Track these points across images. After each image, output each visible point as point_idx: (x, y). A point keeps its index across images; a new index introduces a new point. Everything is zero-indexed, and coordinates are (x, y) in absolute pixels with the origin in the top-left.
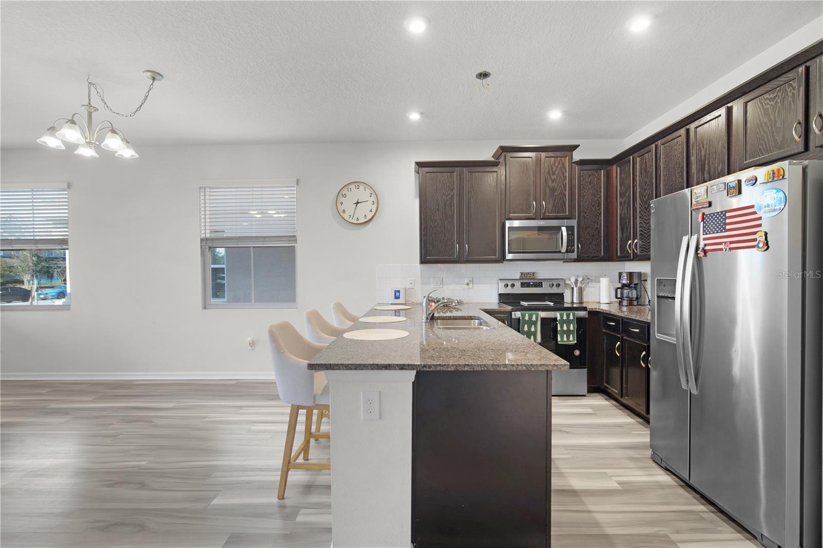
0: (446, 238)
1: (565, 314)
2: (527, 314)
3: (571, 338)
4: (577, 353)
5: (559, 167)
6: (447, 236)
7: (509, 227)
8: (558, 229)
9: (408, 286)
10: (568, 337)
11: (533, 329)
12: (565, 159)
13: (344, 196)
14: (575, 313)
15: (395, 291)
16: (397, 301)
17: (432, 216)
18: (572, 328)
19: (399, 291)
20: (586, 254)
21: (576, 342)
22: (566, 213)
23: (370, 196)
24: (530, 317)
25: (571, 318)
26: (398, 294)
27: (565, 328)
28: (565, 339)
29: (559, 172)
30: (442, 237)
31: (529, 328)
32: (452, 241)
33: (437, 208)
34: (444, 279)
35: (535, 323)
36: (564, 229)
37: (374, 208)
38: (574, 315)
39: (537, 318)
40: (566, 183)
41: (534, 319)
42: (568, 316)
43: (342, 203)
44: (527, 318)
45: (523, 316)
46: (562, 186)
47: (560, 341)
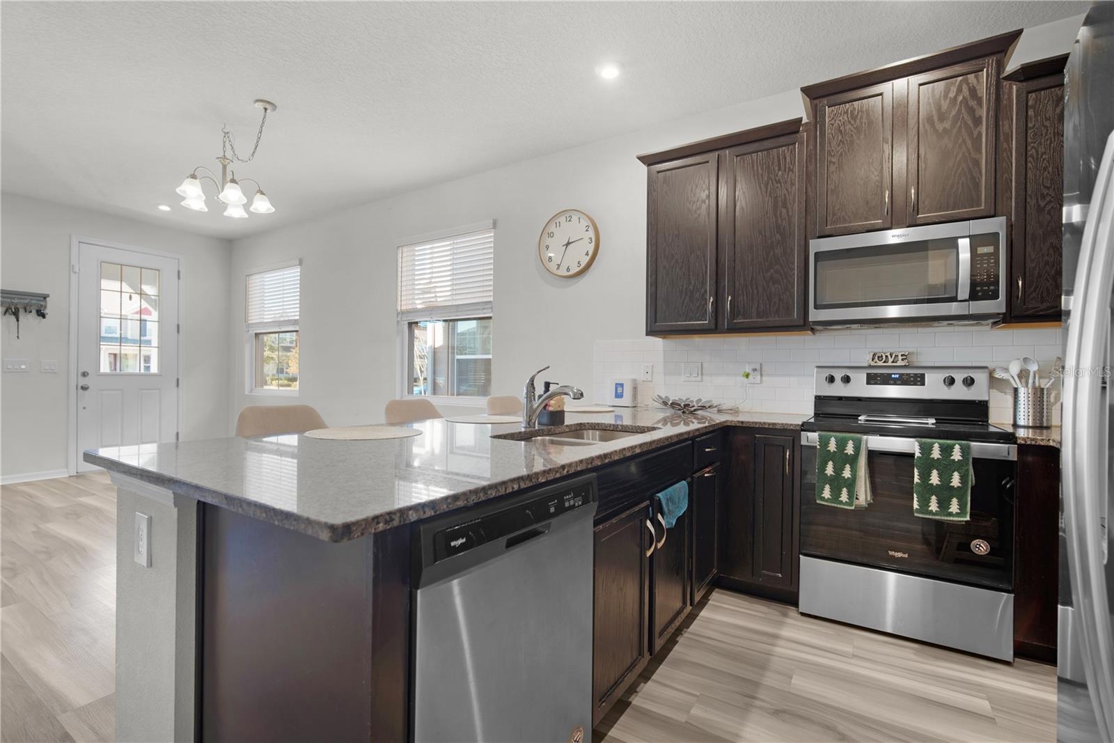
0: (691, 287)
1: (936, 445)
2: (833, 439)
3: (954, 507)
4: (981, 547)
5: (960, 98)
6: (693, 282)
7: (816, 254)
8: (952, 243)
9: (641, 377)
10: (944, 504)
11: (847, 473)
12: (977, 77)
13: (551, 235)
14: (969, 447)
15: (616, 384)
16: (619, 402)
17: (667, 248)
18: (956, 481)
19: (622, 385)
20: (1043, 300)
21: (968, 518)
22: (979, 205)
23: (587, 230)
24: (841, 445)
25: (957, 455)
26: (620, 390)
27: (935, 479)
28: (934, 506)
29: (960, 110)
30: (685, 286)
31: (838, 470)
32: (703, 291)
33: (676, 233)
34: (705, 366)
35: (853, 460)
36: (964, 243)
37: (591, 248)
38: (965, 451)
39: (857, 448)
40: (980, 134)
41: (850, 450)
42: (947, 451)
43: (547, 247)
44: (832, 447)
45: (824, 442)
46: (969, 142)
47: (917, 511)
